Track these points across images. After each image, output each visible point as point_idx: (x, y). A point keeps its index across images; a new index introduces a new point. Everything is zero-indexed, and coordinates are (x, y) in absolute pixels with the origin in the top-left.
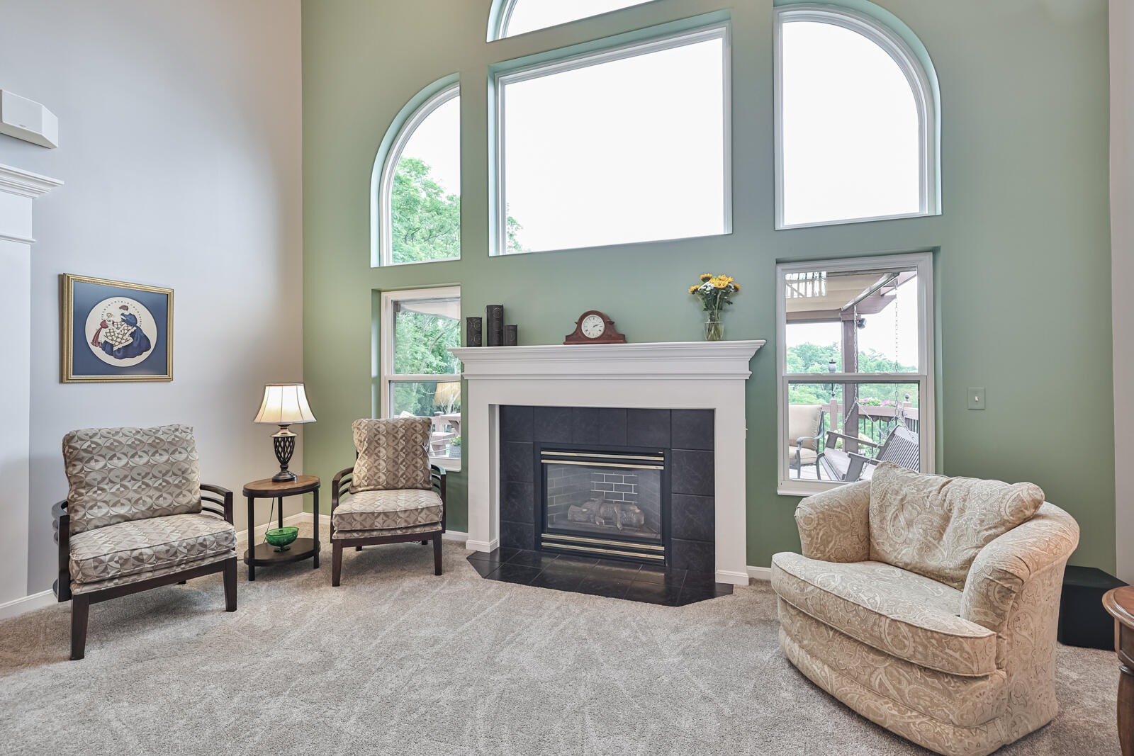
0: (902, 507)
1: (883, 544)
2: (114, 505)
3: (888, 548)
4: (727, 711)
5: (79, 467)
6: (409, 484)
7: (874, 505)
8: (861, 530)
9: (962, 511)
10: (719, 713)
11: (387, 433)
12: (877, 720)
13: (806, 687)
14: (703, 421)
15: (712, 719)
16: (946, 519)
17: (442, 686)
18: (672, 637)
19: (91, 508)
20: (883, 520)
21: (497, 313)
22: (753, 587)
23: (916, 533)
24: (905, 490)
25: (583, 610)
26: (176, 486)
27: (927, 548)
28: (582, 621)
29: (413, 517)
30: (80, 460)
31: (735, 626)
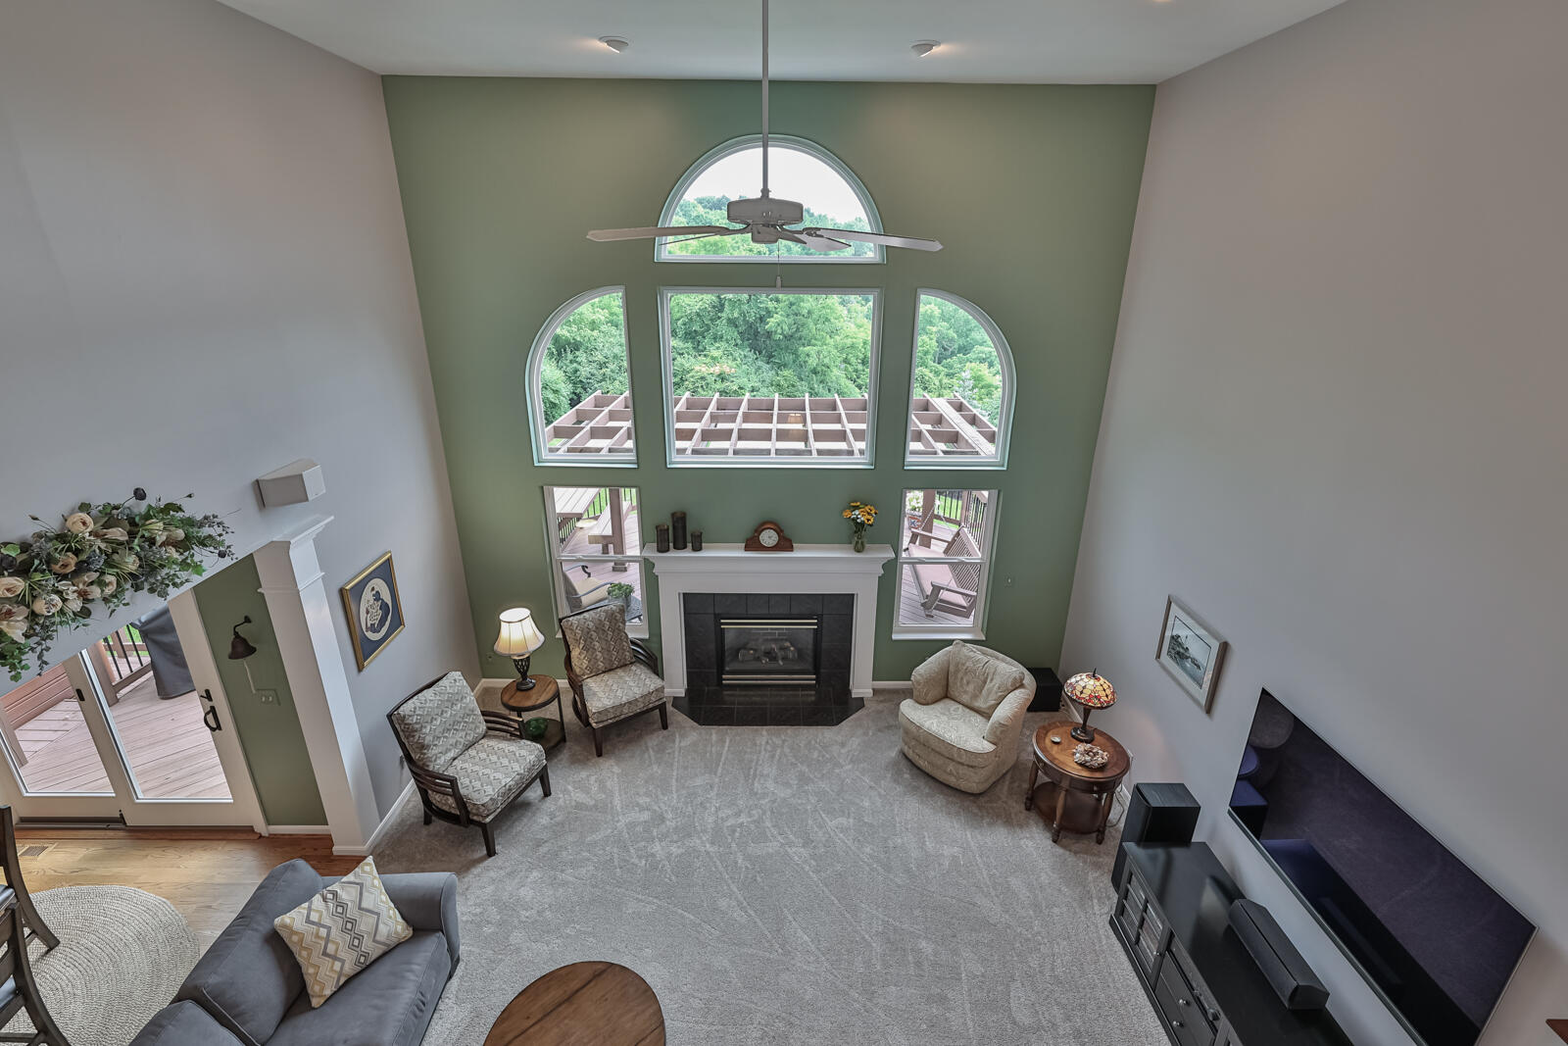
0: (966, 673)
1: (953, 692)
2: (446, 753)
3: (957, 694)
4: (883, 792)
5: (417, 737)
6: (621, 664)
7: (952, 669)
8: (944, 683)
9: (992, 680)
10: (879, 794)
11: (597, 628)
12: (947, 783)
13: (915, 769)
14: (847, 601)
15: (877, 798)
16: (985, 682)
17: (738, 814)
18: (843, 751)
19: (435, 760)
20: (956, 678)
21: (680, 520)
22: (876, 698)
23: (970, 688)
24: (967, 664)
25: (784, 741)
26: (472, 722)
27: (975, 697)
28: (787, 750)
29: (647, 699)
30: (416, 731)
31: (874, 734)
